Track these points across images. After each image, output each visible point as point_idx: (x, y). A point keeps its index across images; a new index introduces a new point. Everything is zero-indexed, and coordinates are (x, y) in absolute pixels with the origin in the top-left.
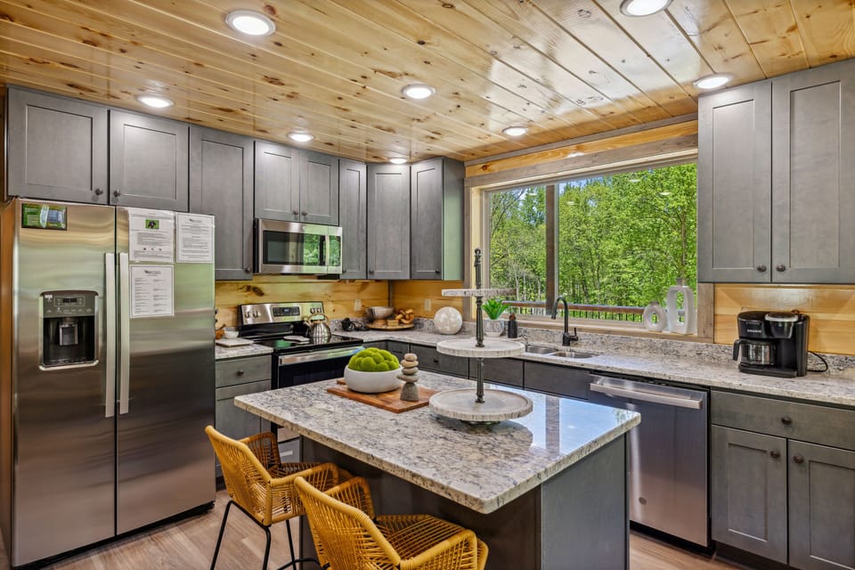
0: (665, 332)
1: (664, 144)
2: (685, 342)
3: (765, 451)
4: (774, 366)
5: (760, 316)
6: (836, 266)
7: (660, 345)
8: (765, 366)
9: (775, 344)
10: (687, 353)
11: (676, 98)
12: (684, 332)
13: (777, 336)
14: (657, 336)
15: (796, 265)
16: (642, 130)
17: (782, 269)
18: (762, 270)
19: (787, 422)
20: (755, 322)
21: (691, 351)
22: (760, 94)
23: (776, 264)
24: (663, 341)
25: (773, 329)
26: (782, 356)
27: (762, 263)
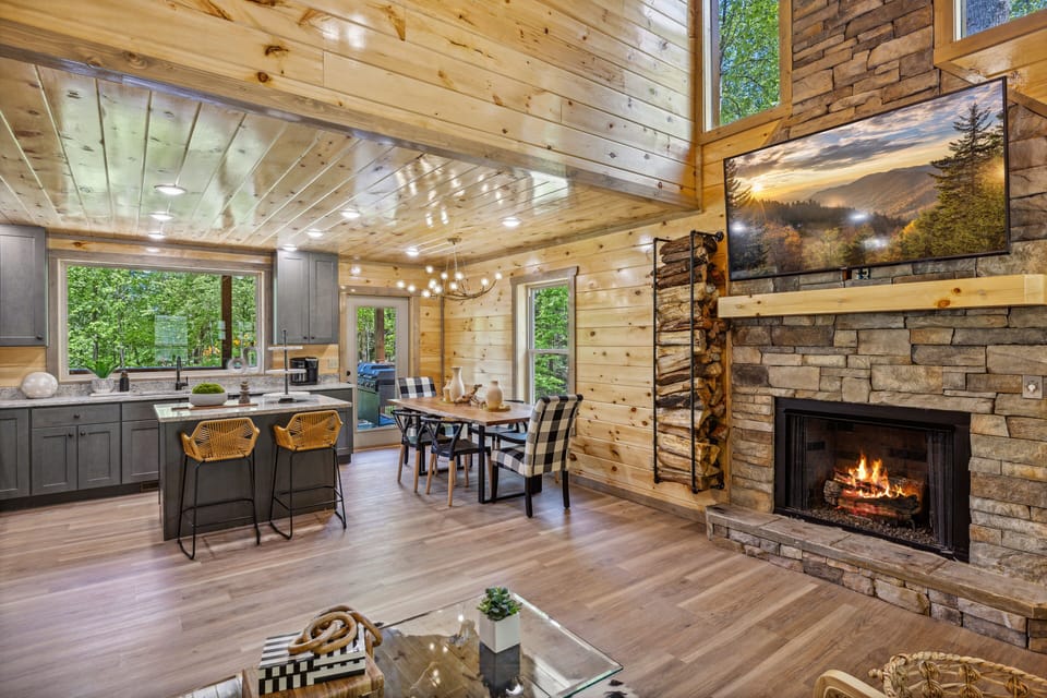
0: (244, 374)
4: (308, 381)
5: (304, 358)
6: (331, 337)
12: (257, 373)
13: (311, 367)
14: (241, 376)
15: (317, 336)
17: (312, 338)
18: (305, 338)
20: (300, 362)
22: (304, 259)
23: (311, 335)
24: (246, 378)
25: (309, 365)
26: (311, 376)
27: (306, 334)
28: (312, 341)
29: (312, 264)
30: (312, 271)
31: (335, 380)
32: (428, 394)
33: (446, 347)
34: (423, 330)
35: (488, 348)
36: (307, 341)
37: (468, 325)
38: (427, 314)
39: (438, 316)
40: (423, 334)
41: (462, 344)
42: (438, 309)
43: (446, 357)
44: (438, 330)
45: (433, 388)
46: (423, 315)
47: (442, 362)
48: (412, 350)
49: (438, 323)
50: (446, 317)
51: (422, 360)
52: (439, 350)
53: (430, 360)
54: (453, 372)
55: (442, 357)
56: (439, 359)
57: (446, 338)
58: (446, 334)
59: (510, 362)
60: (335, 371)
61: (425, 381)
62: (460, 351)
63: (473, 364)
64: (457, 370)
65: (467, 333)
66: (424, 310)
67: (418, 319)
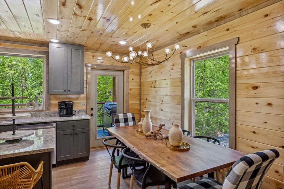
0: (34, 110)
1: (35, 52)
2: (42, 112)
3: (69, 134)
4: (67, 114)
5: (64, 102)
6: (79, 90)
7: (34, 114)
8: (65, 115)
9: (67, 109)
10: (43, 115)
11: (43, 41)
12: (41, 109)
13: (68, 107)
14: (32, 111)
15: (72, 90)
16: (27, 45)
17: (69, 91)
18: (65, 91)
19: (74, 126)
20: (63, 104)
21: (44, 114)
22: (65, 47)
23: (68, 89)
24: (34, 112)
25: (67, 105)
26: (69, 112)
27: (65, 89)
28: (69, 93)
29: (69, 50)
30: (69, 54)
31: (84, 113)
32: (131, 123)
33: (142, 96)
34: (130, 87)
35: (165, 97)
36: (66, 93)
37: (153, 85)
38: (133, 79)
39: (138, 81)
40: (130, 90)
41: (150, 94)
42: (138, 77)
43: (142, 101)
44: (139, 87)
45: (134, 119)
46: (130, 79)
47: (140, 104)
48: (125, 97)
49: (139, 84)
50: (142, 81)
51: (130, 102)
52: (139, 97)
53: (134, 103)
54: (145, 114)
55: (140, 101)
56: (138, 102)
57: (142, 92)
58: (142, 89)
59: (180, 106)
60: (84, 109)
61: (130, 115)
62: (149, 98)
63: (156, 105)
64: (147, 112)
65: (153, 89)
66: (131, 77)
67: (128, 82)
